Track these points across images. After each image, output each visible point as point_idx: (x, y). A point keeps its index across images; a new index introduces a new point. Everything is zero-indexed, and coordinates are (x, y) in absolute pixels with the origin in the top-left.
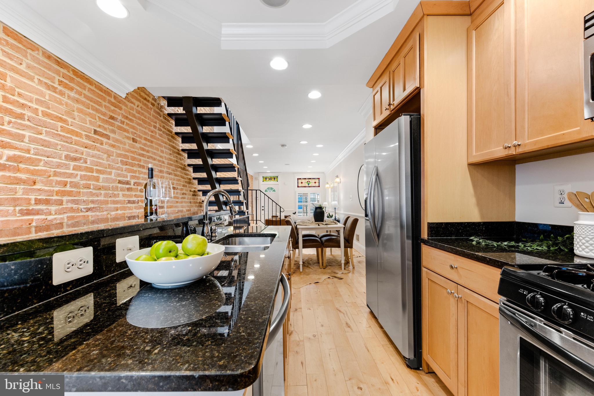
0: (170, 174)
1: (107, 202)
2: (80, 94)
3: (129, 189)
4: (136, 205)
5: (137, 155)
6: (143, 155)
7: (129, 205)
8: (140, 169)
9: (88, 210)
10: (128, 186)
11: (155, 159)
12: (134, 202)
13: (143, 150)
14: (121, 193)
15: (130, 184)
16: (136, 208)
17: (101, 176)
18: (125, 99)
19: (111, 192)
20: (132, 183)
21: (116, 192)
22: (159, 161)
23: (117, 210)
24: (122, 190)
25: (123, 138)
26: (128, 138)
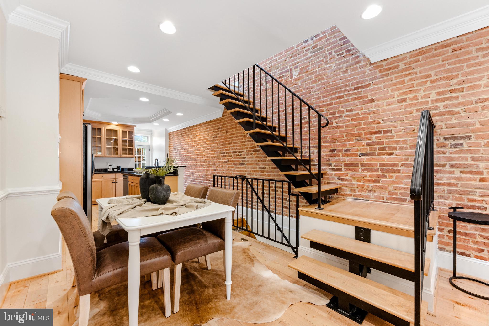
0: (250, 142)
1: (217, 162)
2: (210, 128)
3: (224, 156)
4: (227, 163)
5: (228, 139)
6: (231, 138)
7: (224, 163)
8: (229, 145)
9: (212, 165)
10: (224, 155)
11: (238, 137)
12: (226, 162)
13: (231, 134)
14: (221, 158)
15: (225, 154)
16: (227, 164)
17: (215, 152)
18: (222, 116)
19: (218, 158)
20: (226, 153)
21: (220, 158)
22: (241, 136)
23: (220, 165)
24: (222, 156)
25: (222, 134)
26: (224, 133)
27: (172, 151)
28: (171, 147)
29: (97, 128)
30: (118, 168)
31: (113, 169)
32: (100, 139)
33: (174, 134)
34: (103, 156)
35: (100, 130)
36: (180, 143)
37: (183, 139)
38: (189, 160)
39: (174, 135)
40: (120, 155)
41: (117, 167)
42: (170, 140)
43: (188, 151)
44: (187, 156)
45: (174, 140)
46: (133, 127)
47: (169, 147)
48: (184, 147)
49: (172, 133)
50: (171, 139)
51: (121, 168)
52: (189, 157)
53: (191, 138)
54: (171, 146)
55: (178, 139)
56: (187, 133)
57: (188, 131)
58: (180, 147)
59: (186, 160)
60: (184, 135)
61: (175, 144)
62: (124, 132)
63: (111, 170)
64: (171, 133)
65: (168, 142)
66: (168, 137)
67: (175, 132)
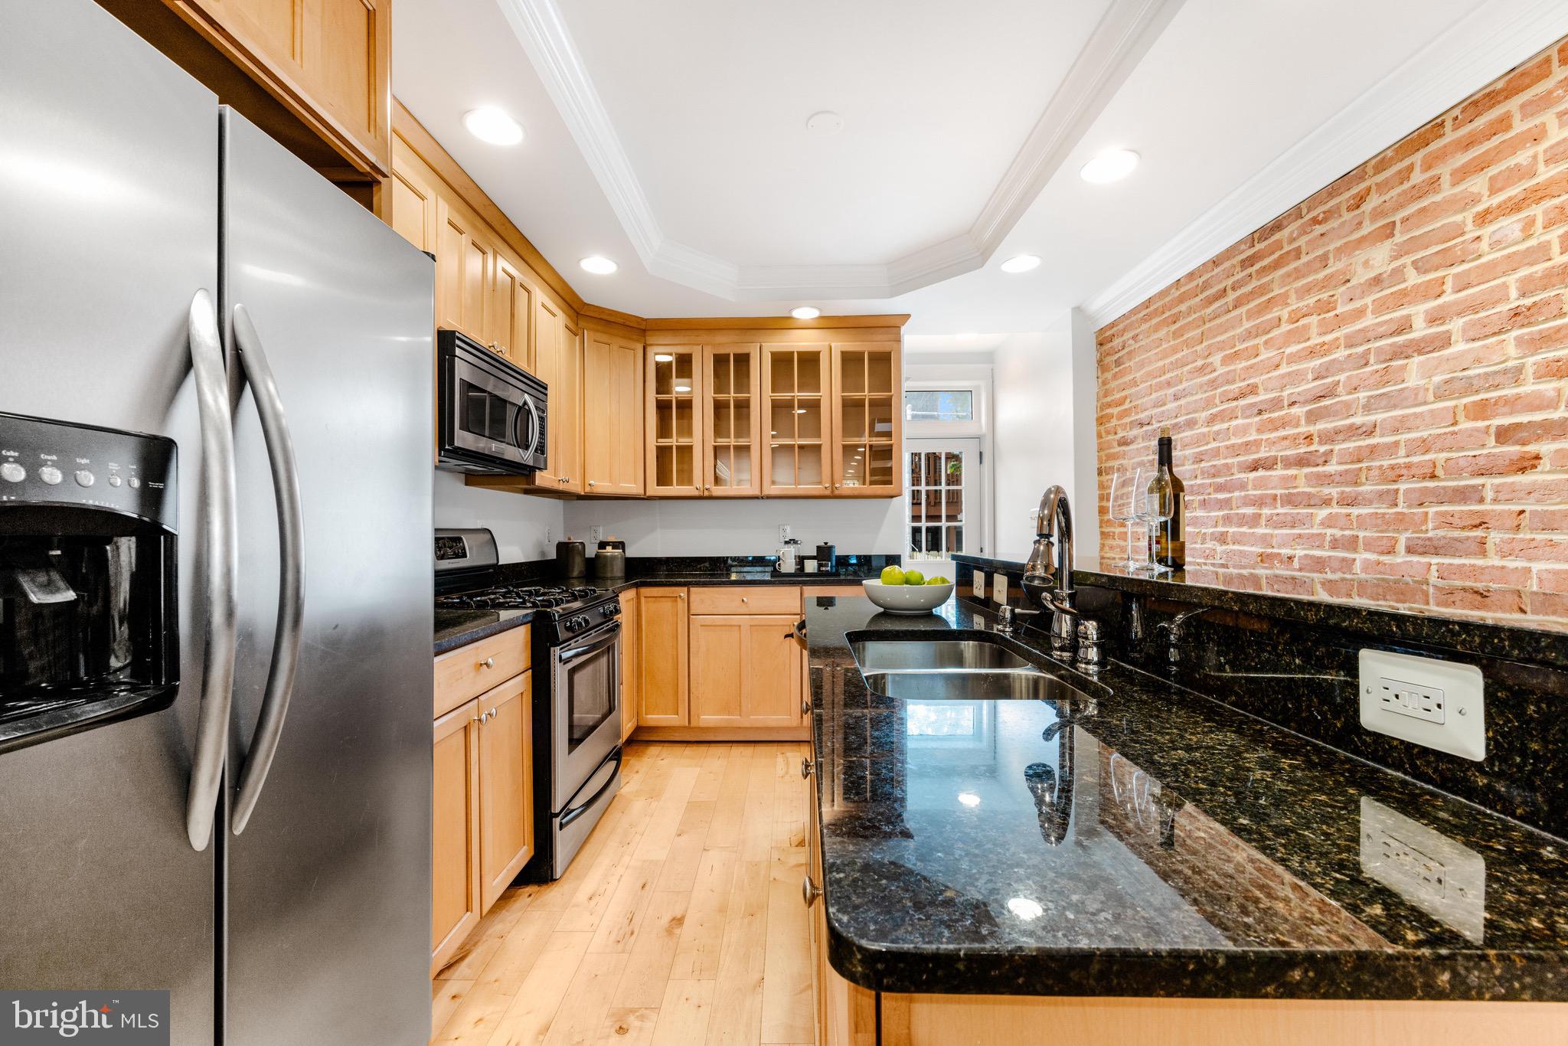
27: (1124, 442)
28: (1114, 422)
29: (731, 350)
30: (824, 552)
31: (801, 560)
32: (743, 406)
33: (1146, 319)
34: (756, 492)
35: (743, 360)
36: (1201, 370)
37: (1247, 325)
38: (1327, 502)
39: (1145, 326)
40: (833, 483)
41: (819, 548)
42: (1109, 375)
43: (1312, 417)
44: (1301, 462)
45: (1142, 364)
46: (891, 325)
47: (1101, 421)
48: (1253, 390)
49: (1121, 326)
50: (1118, 363)
51: (839, 551)
52: (1332, 468)
53: (1377, 281)
54: (1115, 411)
55: (1187, 344)
56: (1297, 253)
57: (1319, 229)
58: (1209, 403)
59: (1290, 500)
60: (1262, 290)
61: (1151, 390)
62: (851, 360)
63: (789, 566)
64: (1112, 325)
65: (1093, 388)
66: (1093, 356)
67: (1149, 302)
